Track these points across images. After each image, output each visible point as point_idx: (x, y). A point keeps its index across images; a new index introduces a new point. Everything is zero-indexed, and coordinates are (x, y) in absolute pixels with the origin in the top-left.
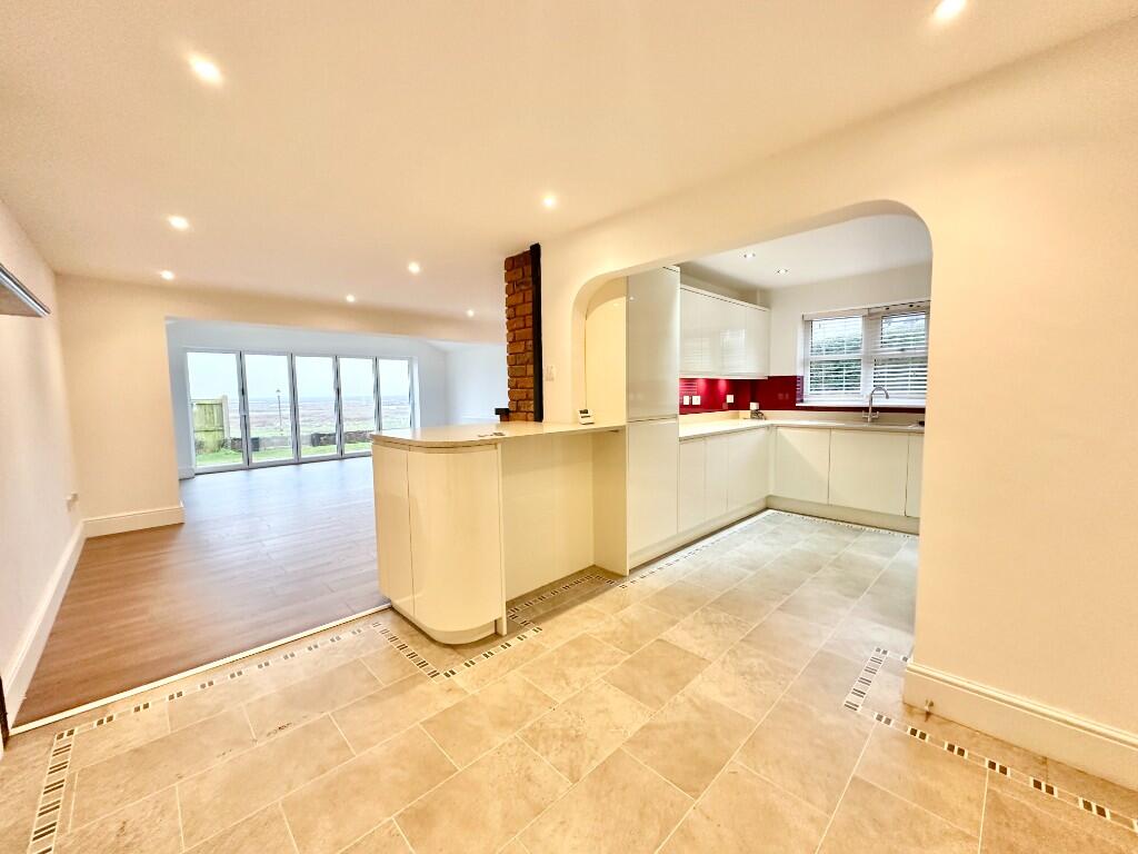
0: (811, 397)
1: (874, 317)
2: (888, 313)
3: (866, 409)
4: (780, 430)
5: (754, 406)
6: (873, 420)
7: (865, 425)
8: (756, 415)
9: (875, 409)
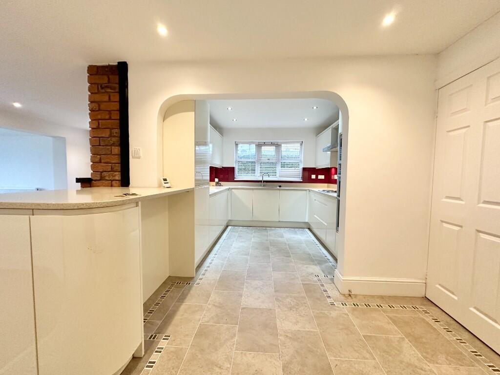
0: (238, 176)
1: (259, 146)
2: (265, 144)
3: (261, 181)
4: (233, 190)
5: (217, 180)
6: (264, 186)
7: (260, 187)
8: (217, 184)
9: (264, 181)
